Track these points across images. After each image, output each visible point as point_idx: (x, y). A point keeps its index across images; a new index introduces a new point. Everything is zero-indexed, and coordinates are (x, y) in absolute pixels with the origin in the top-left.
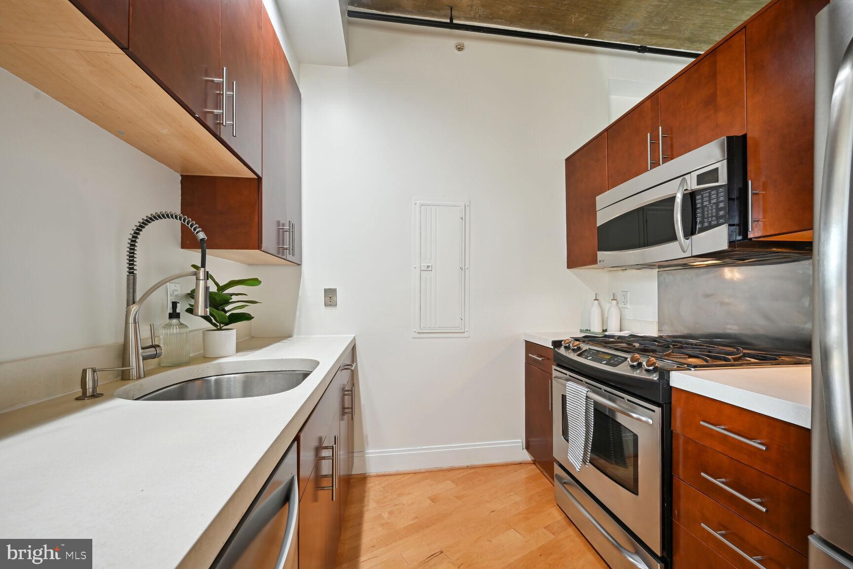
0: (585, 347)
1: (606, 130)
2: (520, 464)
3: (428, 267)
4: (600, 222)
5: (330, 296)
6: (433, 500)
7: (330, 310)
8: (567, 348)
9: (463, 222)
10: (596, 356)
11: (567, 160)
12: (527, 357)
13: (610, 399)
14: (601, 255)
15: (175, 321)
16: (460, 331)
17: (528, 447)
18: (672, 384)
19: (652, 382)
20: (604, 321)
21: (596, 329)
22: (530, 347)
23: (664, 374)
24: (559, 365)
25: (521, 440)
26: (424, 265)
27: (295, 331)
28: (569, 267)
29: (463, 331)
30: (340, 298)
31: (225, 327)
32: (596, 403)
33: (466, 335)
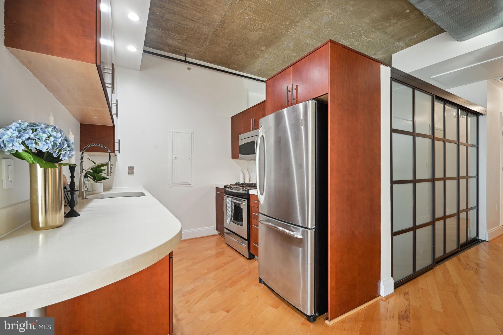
0: (233, 187)
1: (243, 112)
2: (214, 235)
3: (176, 158)
4: (240, 145)
5: (131, 170)
6: (180, 248)
7: (130, 176)
8: (228, 188)
9: (191, 139)
10: (236, 189)
11: (232, 118)
12: (216, 193)
13: (239, 201)
14: (241, 156)
15: (86, 179)
16: (189, 184)
17: (217, 229)
18: (250, 193)
19: (246, 193)
20: (244, 180)
21: (241, 182)
22: (217, 189)
23: (248, 191)
24: (226, 194)
25: (214, 226)
26: (174, 157)
27: (114, 185)
28: (232, 159)
29: (190, 184)
30: (135, 171)
31: (99, 182)
32: (235, 203)
33: (192, 185)
